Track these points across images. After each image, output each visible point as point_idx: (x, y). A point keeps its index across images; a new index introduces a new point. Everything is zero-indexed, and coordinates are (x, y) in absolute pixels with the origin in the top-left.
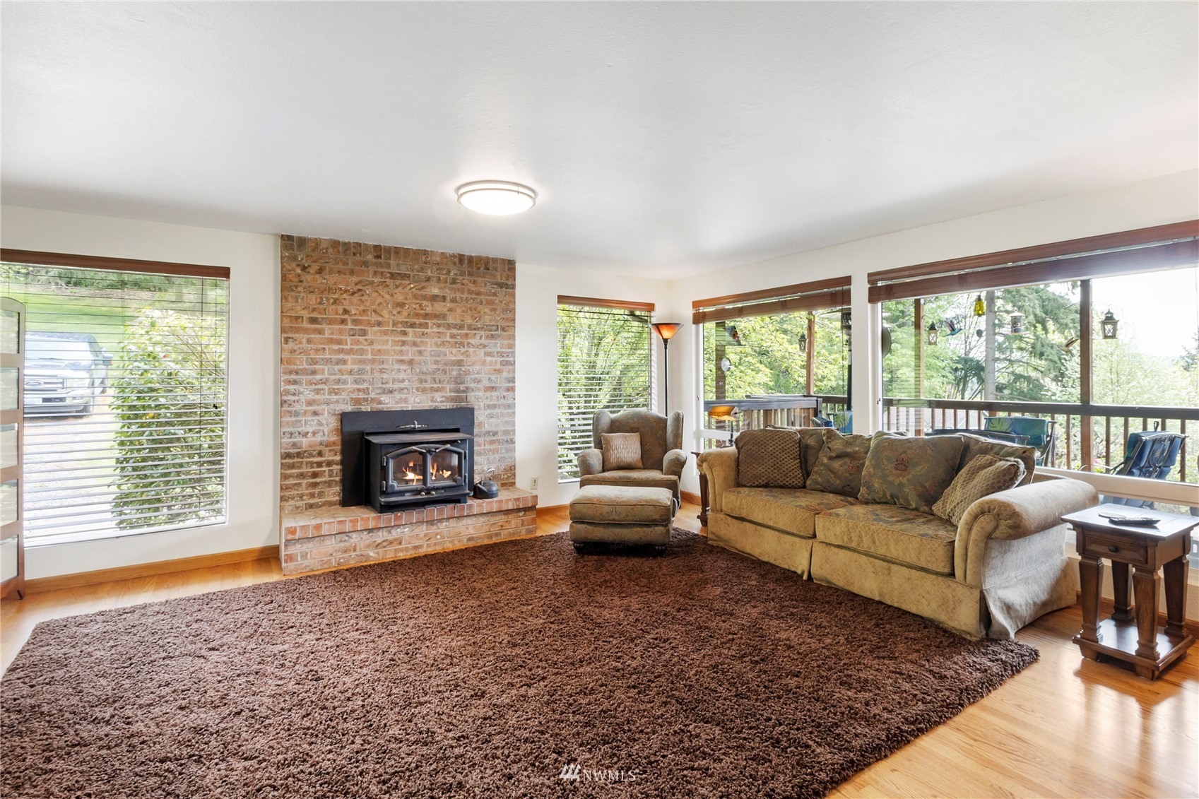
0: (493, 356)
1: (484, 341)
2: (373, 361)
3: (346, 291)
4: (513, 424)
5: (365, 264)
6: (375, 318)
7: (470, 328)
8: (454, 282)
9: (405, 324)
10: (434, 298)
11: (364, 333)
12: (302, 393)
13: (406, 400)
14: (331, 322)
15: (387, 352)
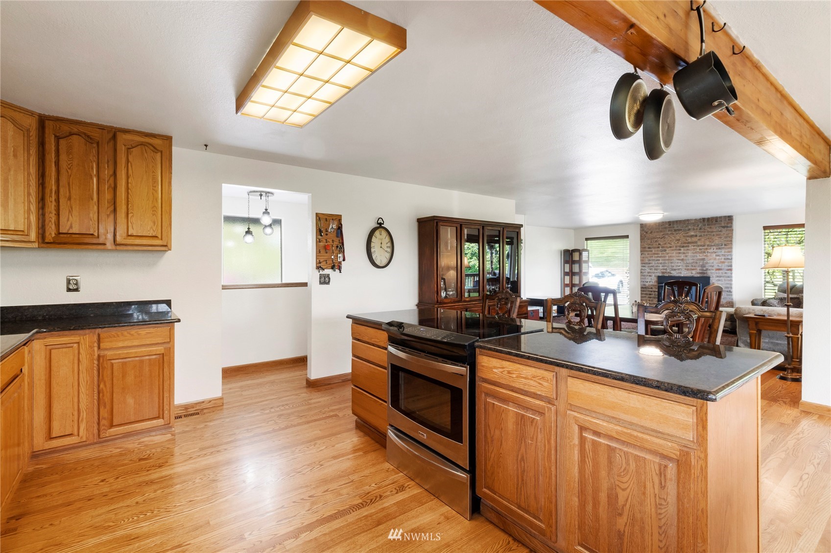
0: (720, 256)
1: (715, 250)
2: (668, 260)
3: (659, 238)
4: (731, 284)
5: (666, 228)
6: (669, 245)
7: (708, 246)
8: (700, 229)
9: (680, 246)
10: (692, 236)
11: (665, 251)
12: (646, 270)
13: (681, 273)
14: (654, 248)
15: (673, 257)
